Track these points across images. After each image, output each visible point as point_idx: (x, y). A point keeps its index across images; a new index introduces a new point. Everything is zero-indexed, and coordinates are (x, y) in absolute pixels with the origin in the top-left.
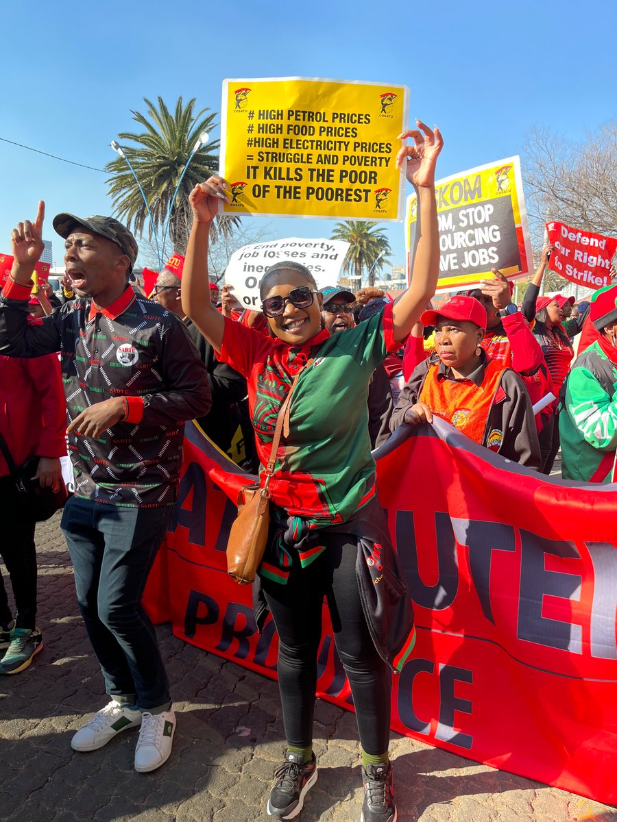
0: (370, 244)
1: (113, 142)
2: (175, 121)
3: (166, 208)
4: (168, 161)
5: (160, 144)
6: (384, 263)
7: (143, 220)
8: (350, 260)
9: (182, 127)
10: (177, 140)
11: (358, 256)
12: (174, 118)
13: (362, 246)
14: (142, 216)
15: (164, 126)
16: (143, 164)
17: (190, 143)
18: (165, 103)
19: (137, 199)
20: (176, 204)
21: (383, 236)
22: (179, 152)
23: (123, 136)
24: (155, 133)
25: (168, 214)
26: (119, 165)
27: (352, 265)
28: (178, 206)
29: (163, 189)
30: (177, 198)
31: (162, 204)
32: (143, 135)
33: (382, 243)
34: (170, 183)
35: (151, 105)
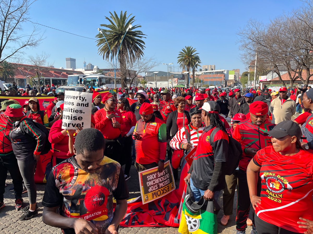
0: (192, 59)
1: (98, 28)
2: (120, 20)
3: (117, 50)
4: (118, 34)
5: (115, 28)
6: (198, 66)
7: (109, 55)
8: (185, 66)
9: (123, 22)
10: (121, 26)
11: (188, 64)
12: (120, 19)
13: (189, 60)
14: (108, 53)
15: (116, 21)
16: (109, 35)
17: (125, 27)
18: (116, 13)
19: (107, 47)
20: (120, 49)
21: (197, 56)
22: (122, 31)
23: (102, 25)
24: (113, 24)
25: (118, 53)
26: (100, 36)
27: (186, 67)
28: (121, 50)
29: (116, 44)
30: (121, 47)
31: (116, 49)
32: (109, 25)
33: (197, 58)
34: (118, 42)
35: (112, 14)
